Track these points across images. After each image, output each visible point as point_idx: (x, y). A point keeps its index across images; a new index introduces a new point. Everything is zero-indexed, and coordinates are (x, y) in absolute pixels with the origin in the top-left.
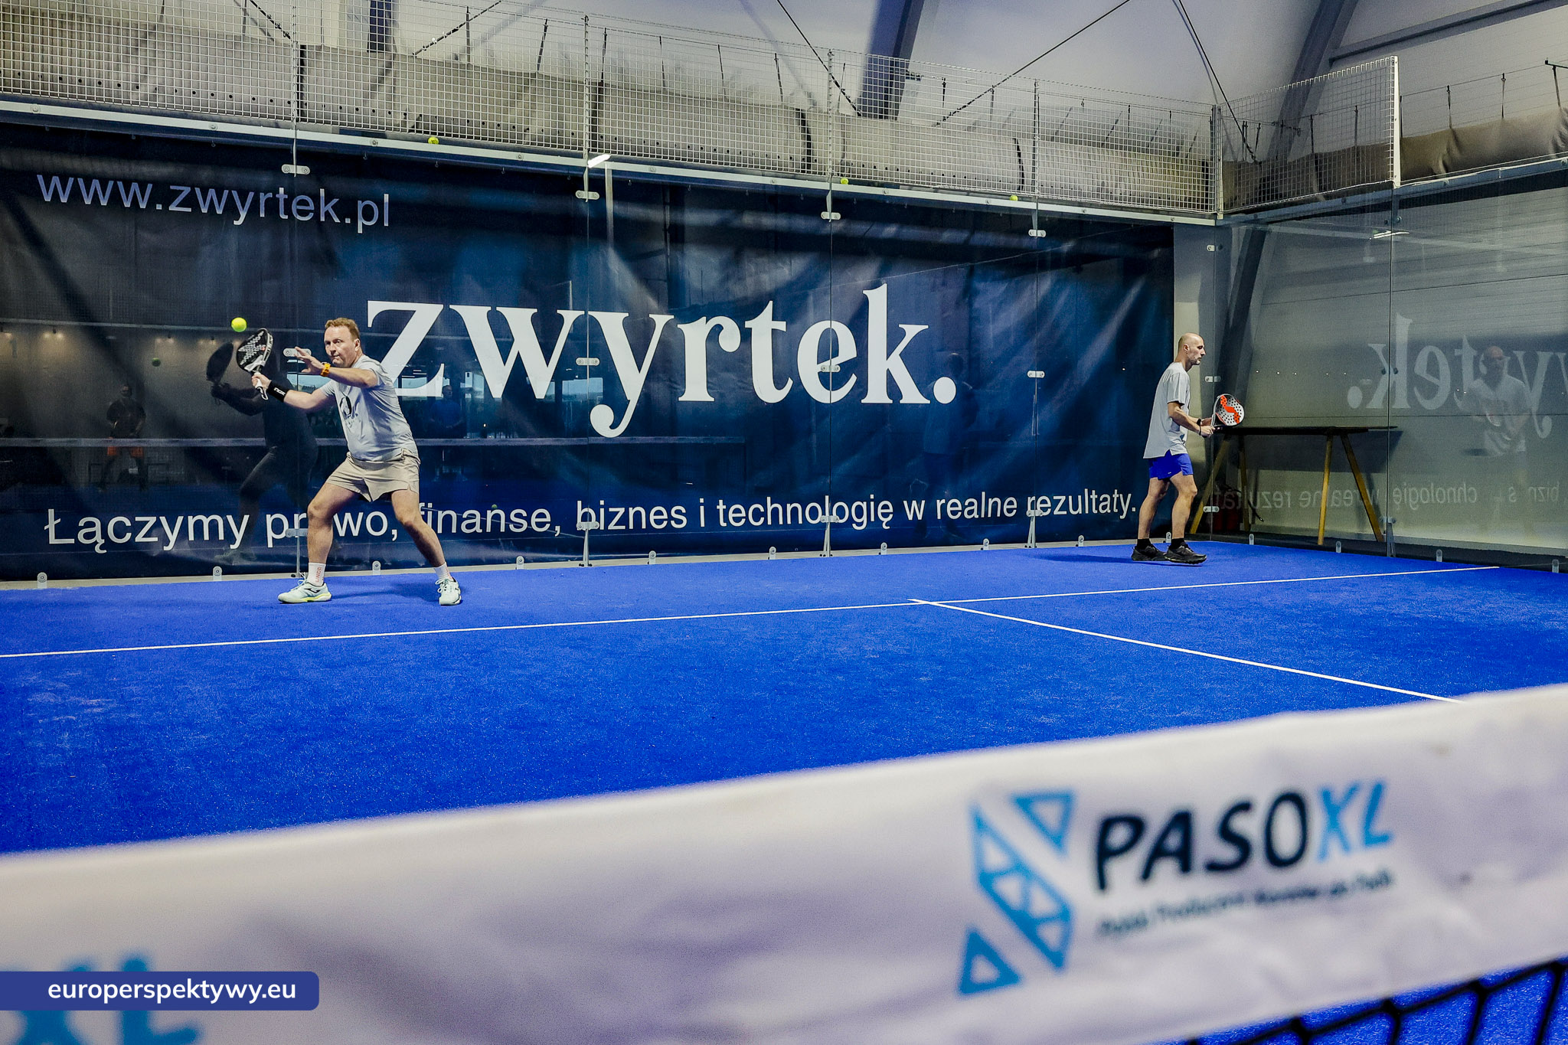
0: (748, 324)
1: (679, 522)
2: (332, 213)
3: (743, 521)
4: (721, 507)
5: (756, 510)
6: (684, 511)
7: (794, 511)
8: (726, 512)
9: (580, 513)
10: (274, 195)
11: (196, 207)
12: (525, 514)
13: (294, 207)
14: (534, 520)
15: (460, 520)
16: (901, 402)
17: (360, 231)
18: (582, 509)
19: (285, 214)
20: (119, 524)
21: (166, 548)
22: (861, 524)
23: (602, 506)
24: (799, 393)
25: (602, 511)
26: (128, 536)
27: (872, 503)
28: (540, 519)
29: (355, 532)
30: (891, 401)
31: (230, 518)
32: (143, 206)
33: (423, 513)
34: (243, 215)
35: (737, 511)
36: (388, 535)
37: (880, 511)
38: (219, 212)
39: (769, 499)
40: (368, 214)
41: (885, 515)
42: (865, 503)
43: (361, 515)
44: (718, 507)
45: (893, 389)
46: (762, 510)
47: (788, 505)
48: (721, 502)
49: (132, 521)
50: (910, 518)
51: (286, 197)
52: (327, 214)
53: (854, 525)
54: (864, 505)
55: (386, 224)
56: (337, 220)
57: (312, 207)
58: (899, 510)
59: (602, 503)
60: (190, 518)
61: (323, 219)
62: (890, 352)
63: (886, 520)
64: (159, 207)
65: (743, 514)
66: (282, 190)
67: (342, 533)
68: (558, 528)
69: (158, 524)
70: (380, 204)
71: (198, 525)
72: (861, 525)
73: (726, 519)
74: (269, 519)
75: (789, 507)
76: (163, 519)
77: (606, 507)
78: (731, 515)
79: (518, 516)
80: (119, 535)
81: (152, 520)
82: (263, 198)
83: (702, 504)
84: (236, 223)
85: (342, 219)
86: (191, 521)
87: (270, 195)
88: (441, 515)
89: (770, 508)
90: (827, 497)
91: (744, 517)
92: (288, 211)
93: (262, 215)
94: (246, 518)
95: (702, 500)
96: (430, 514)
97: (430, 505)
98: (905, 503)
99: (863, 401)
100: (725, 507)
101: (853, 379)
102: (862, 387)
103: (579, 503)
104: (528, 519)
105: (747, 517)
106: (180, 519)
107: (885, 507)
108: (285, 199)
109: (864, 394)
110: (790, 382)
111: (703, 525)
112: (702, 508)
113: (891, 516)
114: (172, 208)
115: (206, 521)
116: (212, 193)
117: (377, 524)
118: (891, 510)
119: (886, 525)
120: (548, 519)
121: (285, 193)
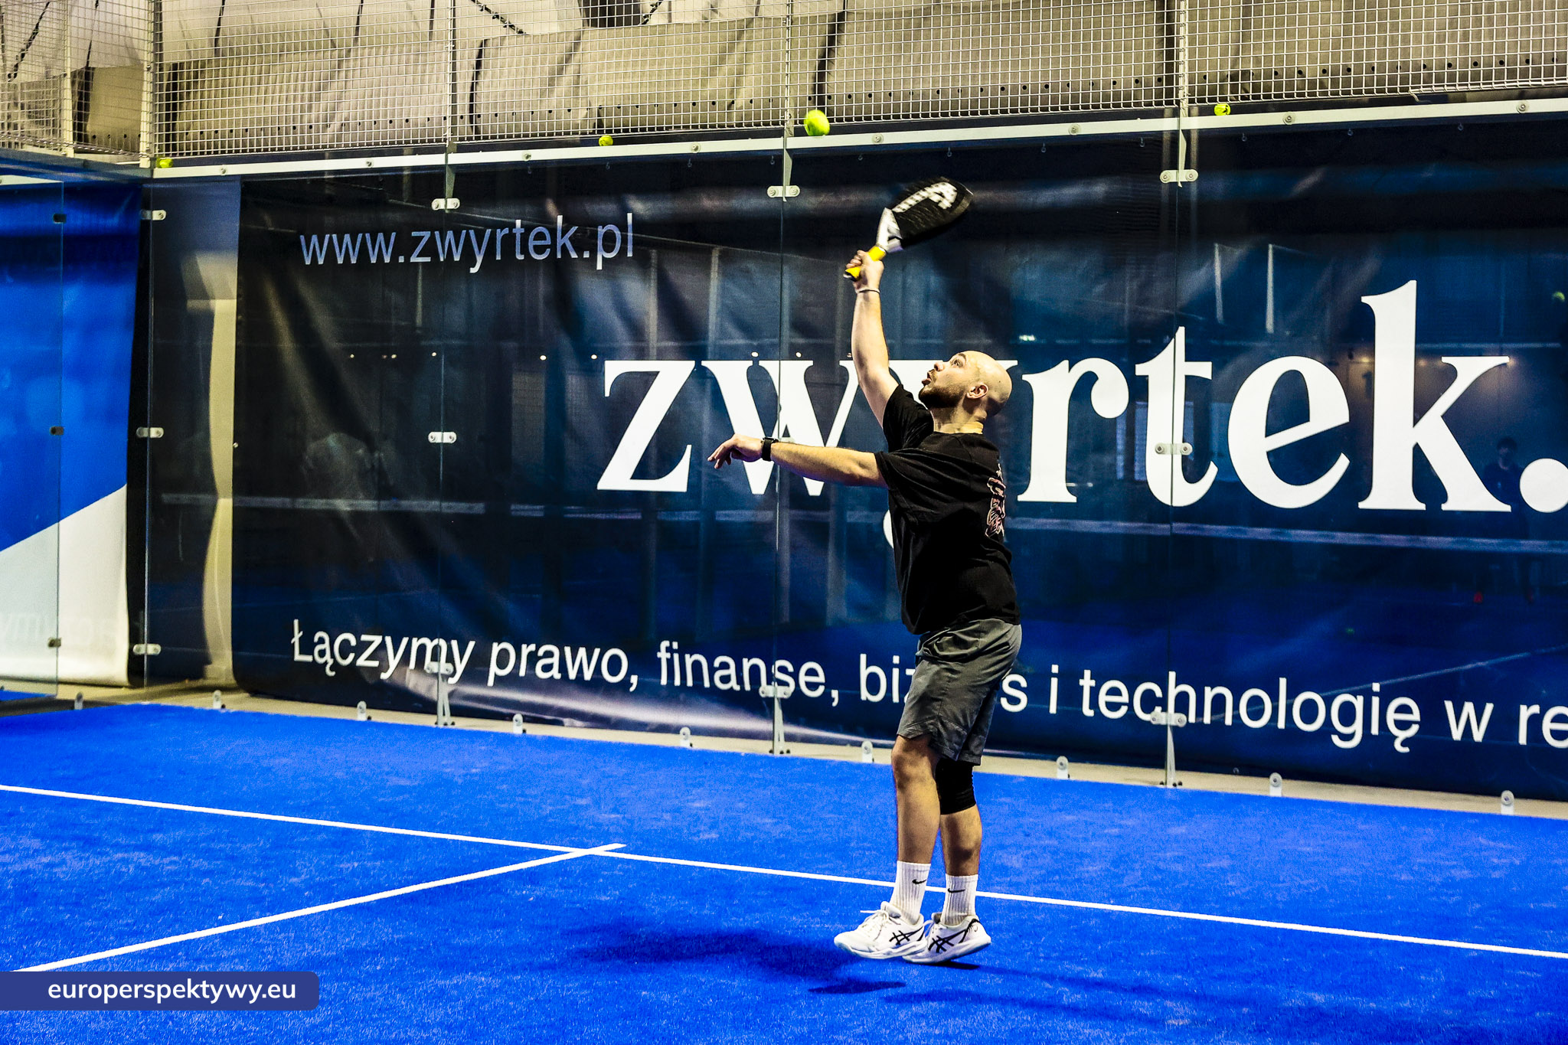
0: (1141, 369)
1: (1014, 701)
2: (569, 245)
3: (1124, 710)
4: (1087, 682)
5: (1149, 693)
6: (1024, 683)
7: (1219, 702)
8: (1095, 692)
9: (864, 672)
10: (510, 230)
11: (435, 255)
12: (791, 669)
13: (531, 243)
14: (803, 679)
15: (712, 671)
16: (1445, 507)
17: (599, 267)
18: (867, 667)
19: (521, 253)
20: (346, 642)
21: (384, 676)
22: (1347, 737)
23: (896, 666)
24: (1230, 487)
25: (896, 672)
26: (352, 656)
27: (1376, 701)
28: (811, 678)
29: (588, 675)
30: (1422, 507)
31: (454, 643)
32: (387, 260)
33: (668, 655)
34: (479, 259)
35: (1114, 691)
36: (626, 682)
37: (1391, 716)
38: (457, 258)
39: (1172, 675)
40: (609, 242)
41: (1402, 725)
42: (1361, 698)
43: (597, 651)
44: (1082, 682)
45: (1425, 480)
46: (1159, 693)
47: (1207, 689)
48: (1087, 673)
49: (358, 638)
50: (1457, 734)
51: (523, 231)
52: (564, 247)
53: (1335, 739)
54: (1359, 702)
55: (630, 254)
56: (574, 255)
57: (548, 242)
58: (1434, 720)
59: (896, 660)
60: (415, 640)
61: (559, 256)
62: (1420, 409)
63: (1402, 735)
64: (401, 260)
65: (1125, 698)
66: (518, 222)
67: (572, 674)
68: (835, 694)
69: (383, 645)
70: (623, 228)
71: (422, 649)
72: (1350, 738)
73: (1094, 704)
74: (496, 648)
75: (1209, 693)
76: (388, 640)
77: (902, 667)
78: (1103, 698)
79: (783, 670)
80: (344, 657)
81: (377, 640)
82: (500, 234)
83: (1055, 675)
84: (473, 270)
85: (580, 252)
86: (416, 643)
87: (506, 231)
88: (689, 660)
89: (1173, 691)
90: (1283, 682)
91: (1124, 704)
92: (525, 250)
93: (498, 258)
94: (471, 645)
95: (1055, 669)
96: (676, 656)
97: (675, 645)
98: (1449, 705)
99: (1362, 505)
100: (1093, 683)
101: (1343, 463)
102: (1359, 480)
103: (863, 657)
104: (795, 676)
105: (1130, 705)
106: (405, 640)
107: (1403, 709)
108: (521, 234)
109: (1366, 491)
110: (1212, 471)
111: (1053, 709)
112: (1054, 682)
113: (1415, 728)
114: (413, 260)
115: (430, 645)
116: (450, 235)
117: (614, 665)
118: (1416, 716)
119: (1403, 744)
120: (821, 678)
121: (522, 227)
